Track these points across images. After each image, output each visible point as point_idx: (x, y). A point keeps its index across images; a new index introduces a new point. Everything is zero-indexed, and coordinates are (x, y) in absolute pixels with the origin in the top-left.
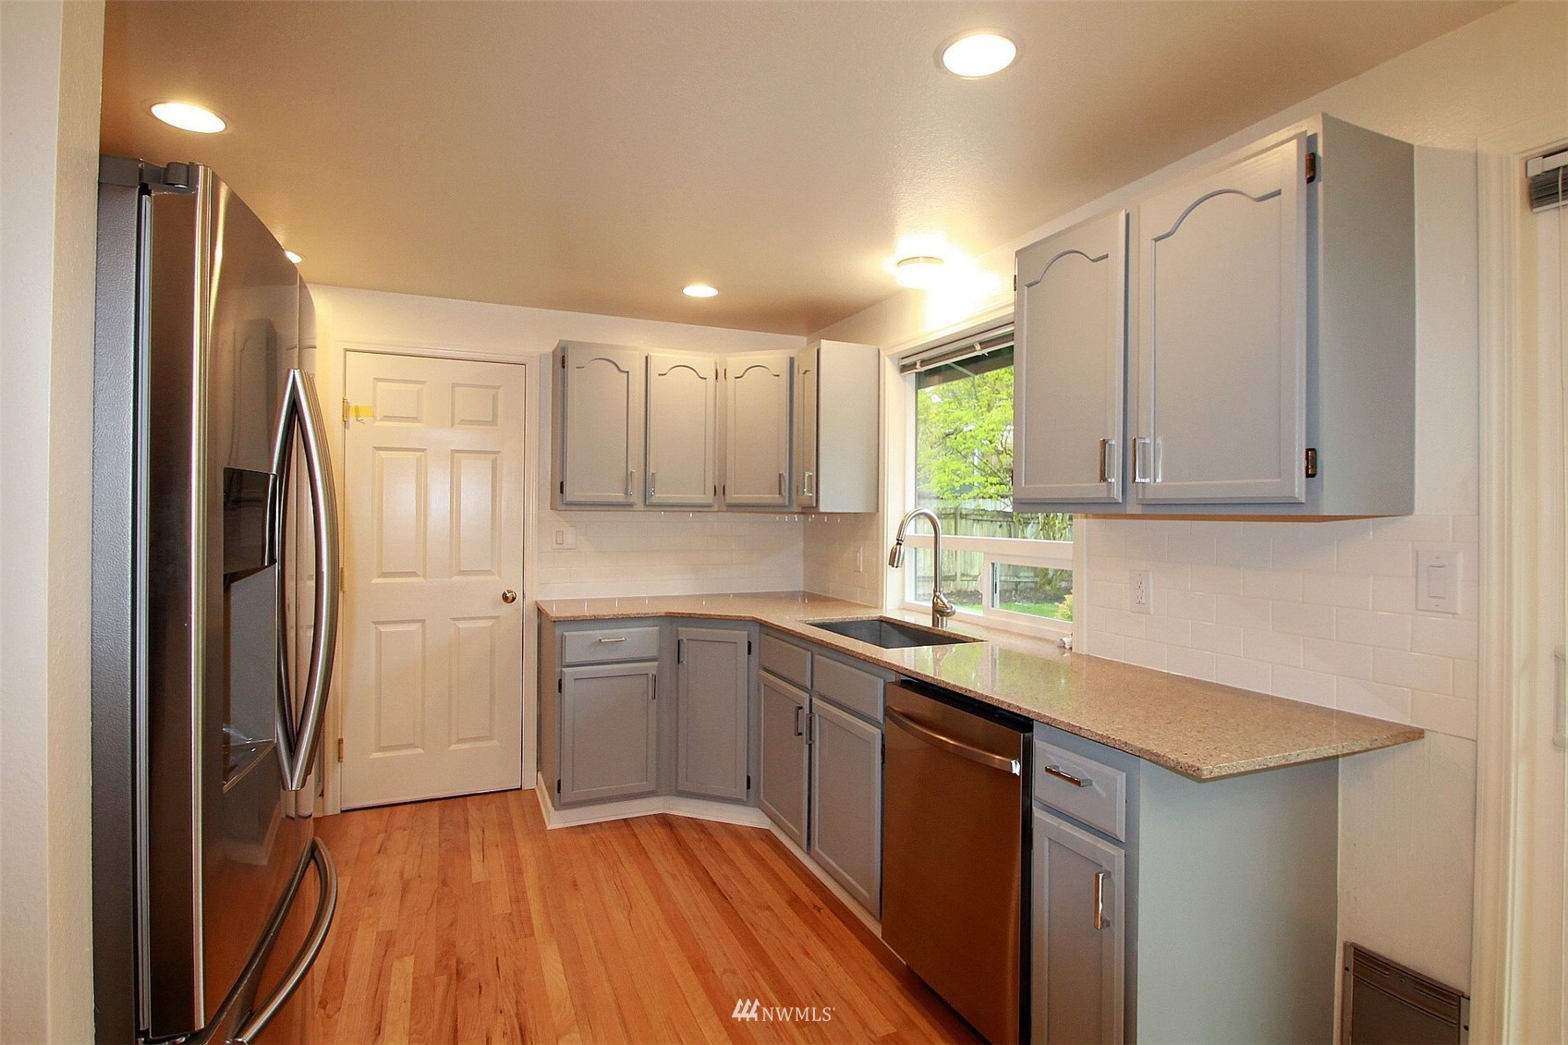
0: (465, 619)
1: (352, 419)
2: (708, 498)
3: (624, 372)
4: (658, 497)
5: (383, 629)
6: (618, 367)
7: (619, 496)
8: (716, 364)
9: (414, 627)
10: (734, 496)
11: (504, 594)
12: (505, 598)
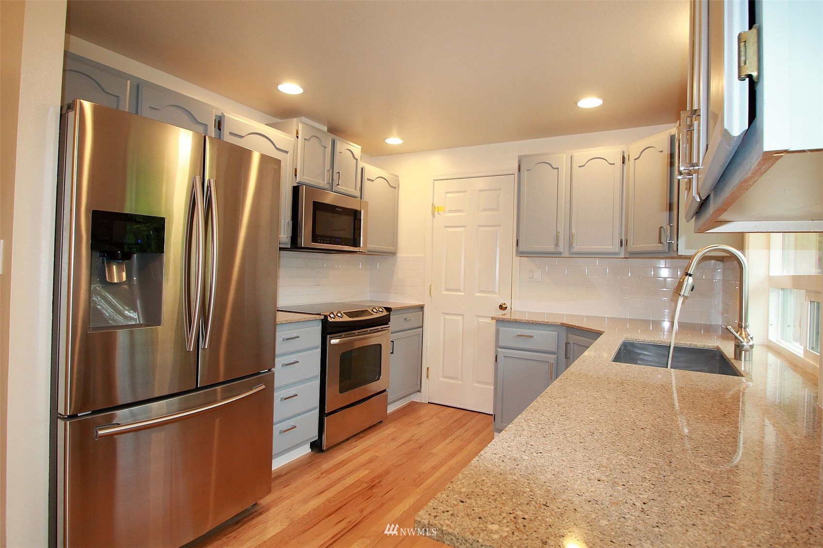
0: (482, 317)
1: (436, 213)
2: (616, 248)
3: (555, 168)
4: (577, 248)
5: (447, 317)
6: (551, 166)
7: (551, 248)
8: (623, 152)
9: (459, 318)
10: (633, 247)
11: (500, 306)
12: (501, 307)
